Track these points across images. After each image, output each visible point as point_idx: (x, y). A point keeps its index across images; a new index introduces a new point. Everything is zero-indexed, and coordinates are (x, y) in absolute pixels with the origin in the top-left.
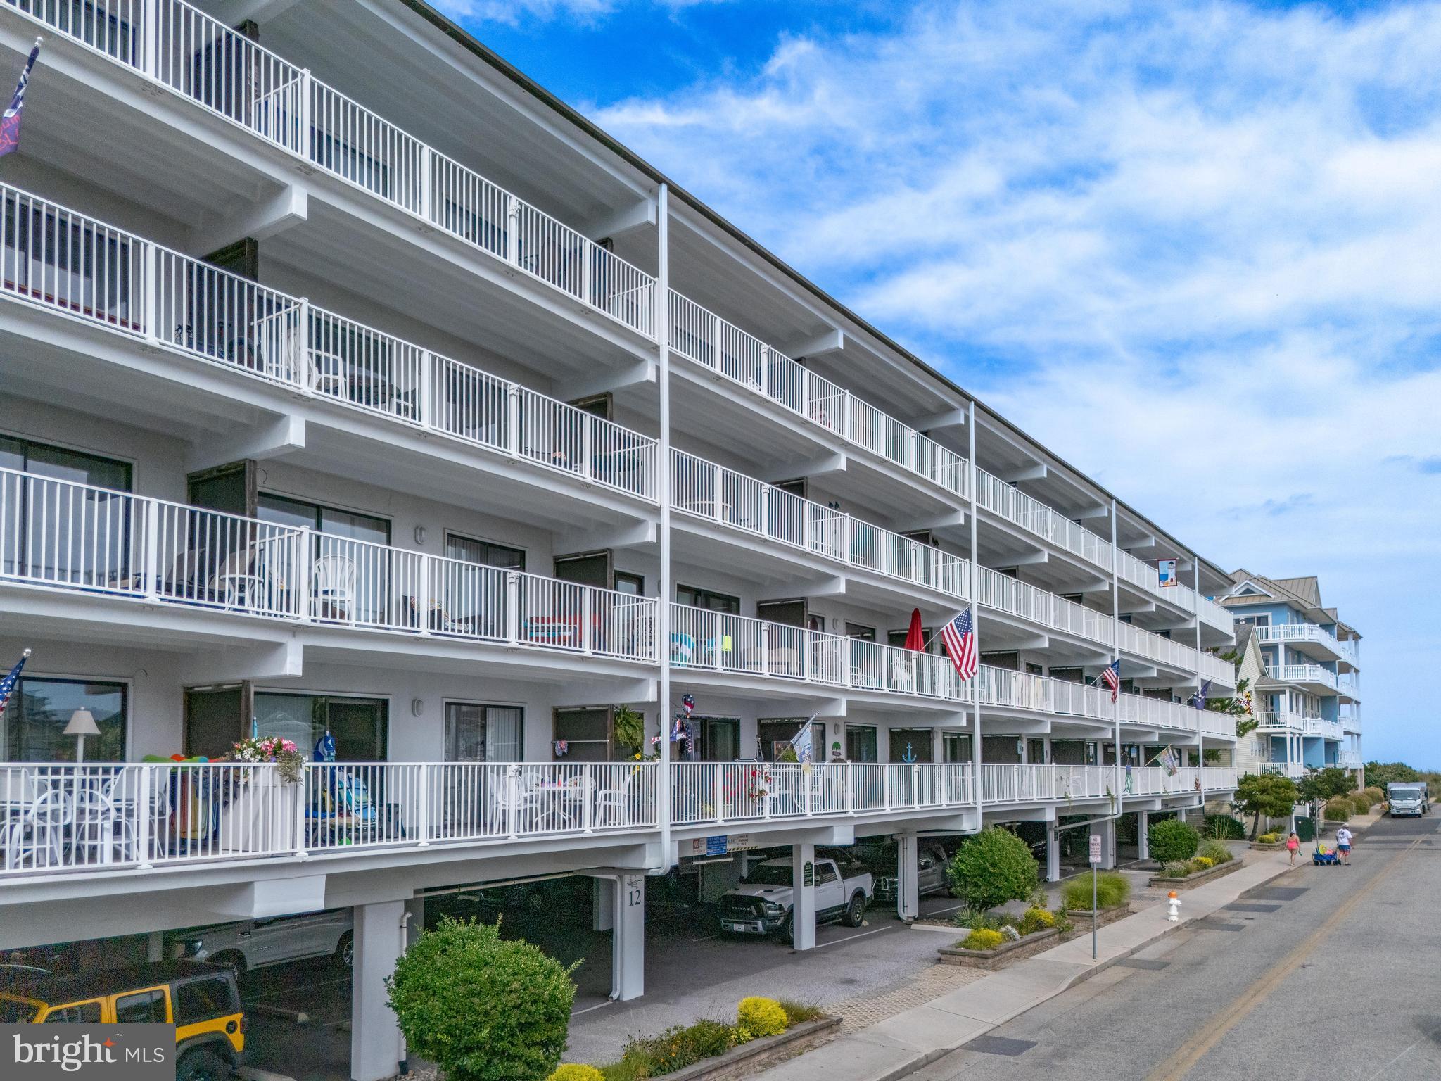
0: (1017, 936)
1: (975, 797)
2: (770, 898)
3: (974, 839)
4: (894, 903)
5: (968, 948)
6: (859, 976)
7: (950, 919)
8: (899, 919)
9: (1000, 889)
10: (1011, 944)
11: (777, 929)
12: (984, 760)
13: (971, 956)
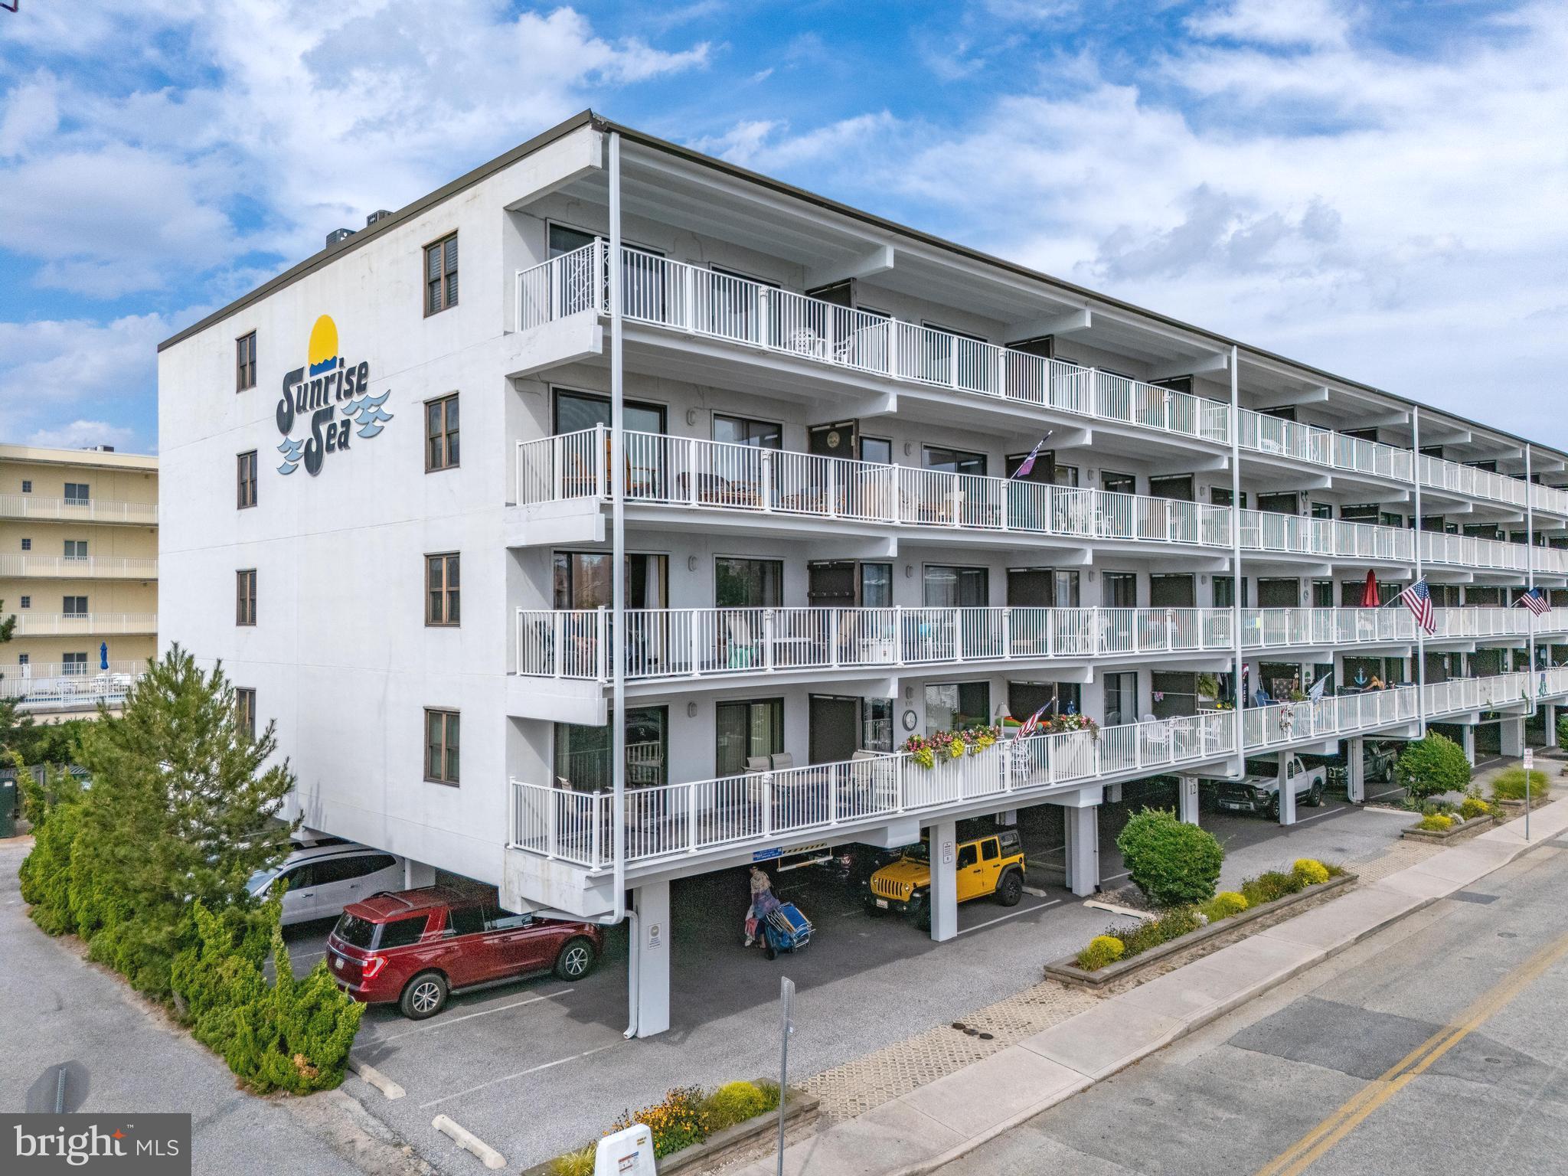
0: (1463, 821)
1: (1419, 712)
2: (1258, 786)
3: (1417, 744)
4: (1345, 788)
5: (1425, 829)
6: (1345, 846)
7: (1395, 803)
8: (1349, 801)
9: (1441, 783)
10: (1458, 827)
11: (1266, 809)
12: (1426, 682)
13: (1431, 835)
